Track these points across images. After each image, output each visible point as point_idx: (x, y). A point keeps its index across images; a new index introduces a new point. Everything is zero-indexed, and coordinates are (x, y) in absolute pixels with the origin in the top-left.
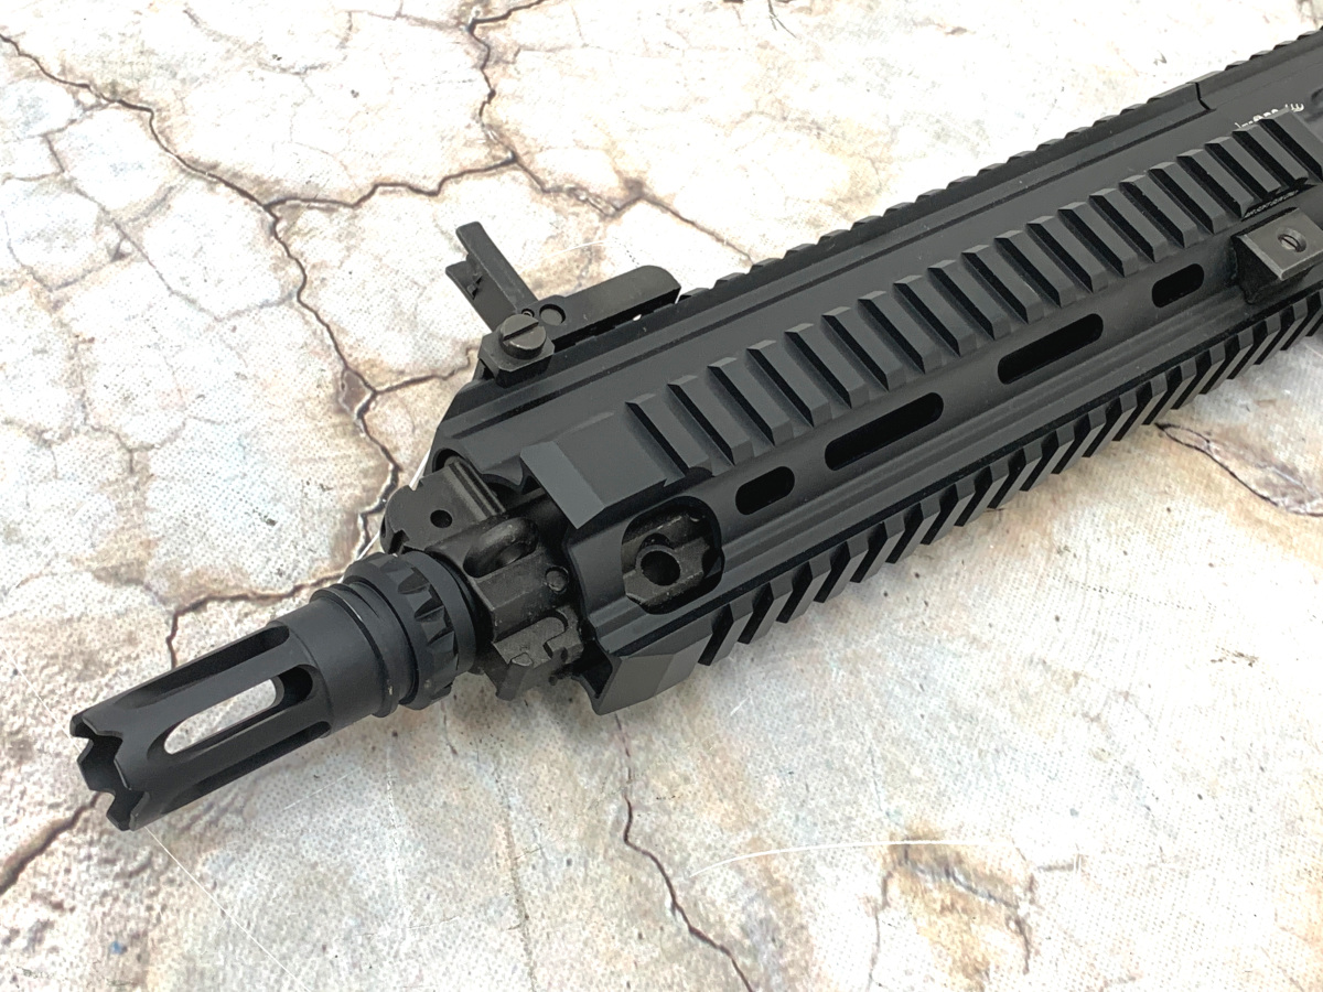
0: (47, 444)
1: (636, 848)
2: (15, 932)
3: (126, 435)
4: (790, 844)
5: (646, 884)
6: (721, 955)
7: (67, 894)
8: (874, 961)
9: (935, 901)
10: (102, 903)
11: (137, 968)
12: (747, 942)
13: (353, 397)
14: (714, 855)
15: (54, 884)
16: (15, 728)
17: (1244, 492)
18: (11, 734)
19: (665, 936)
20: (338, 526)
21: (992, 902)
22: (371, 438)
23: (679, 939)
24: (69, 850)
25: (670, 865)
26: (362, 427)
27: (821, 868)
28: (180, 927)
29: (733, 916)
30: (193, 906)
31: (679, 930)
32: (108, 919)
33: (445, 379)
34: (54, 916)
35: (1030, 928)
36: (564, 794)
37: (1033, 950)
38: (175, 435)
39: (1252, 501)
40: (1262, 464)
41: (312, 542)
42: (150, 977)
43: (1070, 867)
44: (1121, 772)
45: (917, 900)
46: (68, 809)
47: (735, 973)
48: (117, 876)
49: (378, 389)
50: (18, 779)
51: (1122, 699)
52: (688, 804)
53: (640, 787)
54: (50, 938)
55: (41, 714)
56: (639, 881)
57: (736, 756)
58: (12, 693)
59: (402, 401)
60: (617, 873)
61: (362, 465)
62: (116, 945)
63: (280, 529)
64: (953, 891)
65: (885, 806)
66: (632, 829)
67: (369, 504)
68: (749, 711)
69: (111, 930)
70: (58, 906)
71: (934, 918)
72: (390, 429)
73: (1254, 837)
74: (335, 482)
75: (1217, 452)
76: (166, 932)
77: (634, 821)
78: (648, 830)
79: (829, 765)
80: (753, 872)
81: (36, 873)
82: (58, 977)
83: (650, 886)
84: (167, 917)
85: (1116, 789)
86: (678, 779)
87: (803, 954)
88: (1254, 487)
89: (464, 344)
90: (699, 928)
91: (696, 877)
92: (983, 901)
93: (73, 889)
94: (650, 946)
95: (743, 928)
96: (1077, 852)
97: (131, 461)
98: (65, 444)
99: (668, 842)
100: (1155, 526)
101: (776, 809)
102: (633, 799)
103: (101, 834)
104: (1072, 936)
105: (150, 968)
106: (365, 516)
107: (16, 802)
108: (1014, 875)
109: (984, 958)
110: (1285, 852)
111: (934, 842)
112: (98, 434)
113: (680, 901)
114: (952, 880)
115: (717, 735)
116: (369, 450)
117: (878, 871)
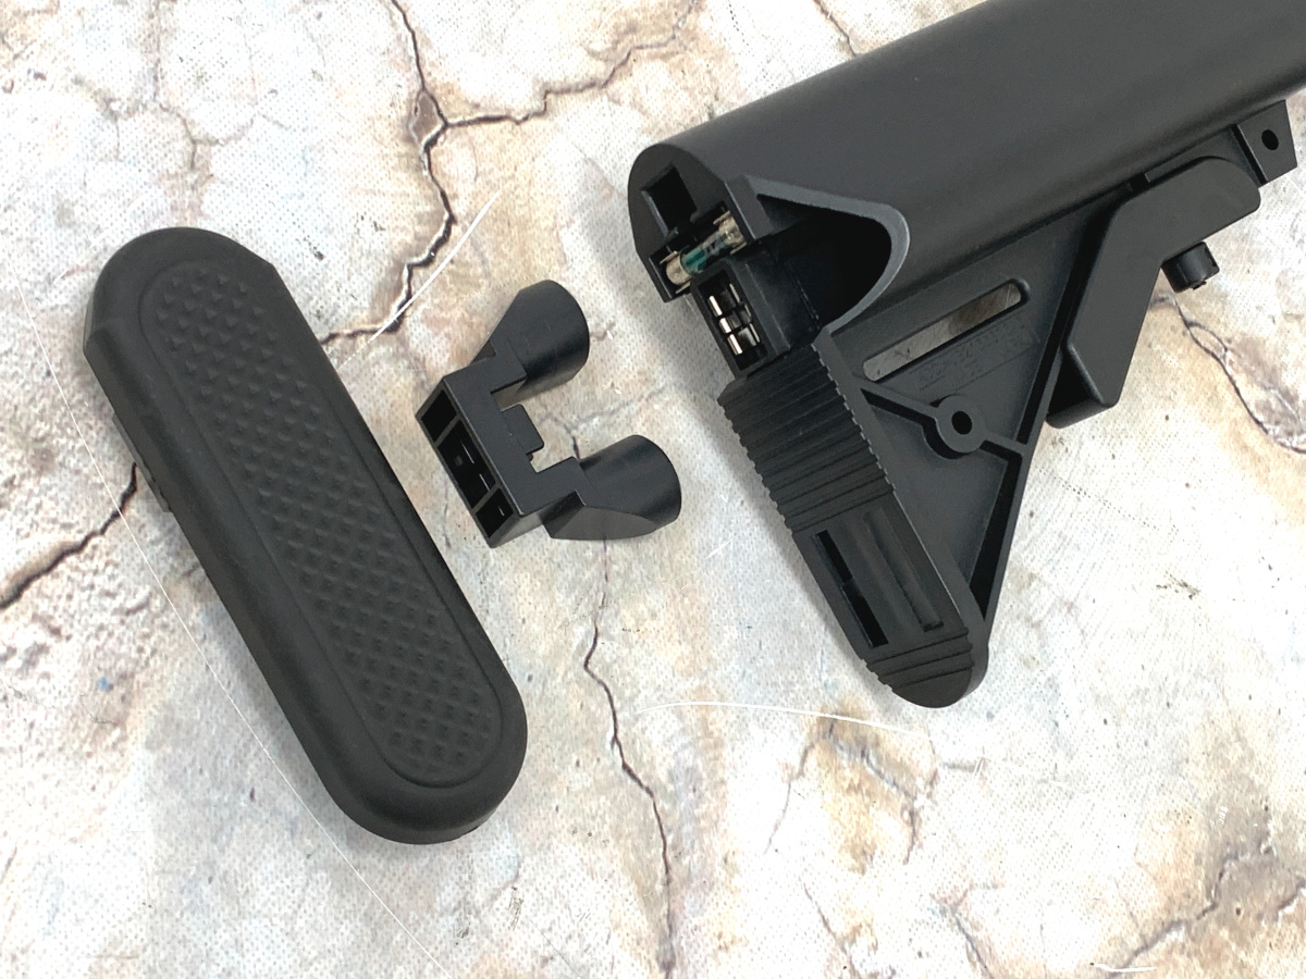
0: (114, 116)
1: (593, 676)
2: (12, 651)
3: (193, 122)
4: (731, 698)
5: (594, 713)
6: (645, 795)
7: (66, 621)
8: (776, 828)
9: (844, 779)
10: (97, 637)
11: (119, 708)
12: (671, 788)
13: (423, 126)
14: (661, 696)
15: (55, 608)
16: (41, 434)
17: (1242, 412)
18: (36, 440)
19: (600, 767)
20: (383, 275)
21: (894, 790)
22: (433, 177)
23: (611, 773)
24: (75, 575)
25: (619, 698)
26: (426, 164)
27: (753, 727)
28: (165, 674)
29: (664, 759)
30: (181, 655)
31: (614, 763)
32: (100, 654)
33: (518, 123)
34: (50, 641)
35: (921, 820)
36: (540, 608)
37: (917, 843)
38: (241, 132)
39: (1246, 424)
40: (1268, 385)
41: (355, 287)
42: (130, 719)
43: (970, 769)
44: (1043, 683)
45: (829, 775)
46: (80, 532)
47: (653, 815)
48: (115, 612)
49: (450, 121)
50: (36, 490)
51: (1065, 610)
52: (648, 641)
53: (611, 614)
54: (44, 664)
55: (67, 424)
56: (589, 709)
57: (704, 600)
58: (42, 396)
59: (471, 140)
60: (570, 696)
61: (419, 209)
62: (104, 681)
63: (326, 266)
64: (862, 771)
65: (825, 677)
66: (594, 655)
67: (417, 255)
68: (728, 556)
69: (102, 666)
70: (56, 632)
71: (840, 795)
72: (454, 172)
73: (1141, 770)
74: (388, 222)
75: (1231, 363)
76: (152, 676)
77: (597, 647)
78: (608, 660)
79: (785, 624)
80: (692, 719)
81: (40, 594)
82: (46, 703)
83: (597, 715)
84: (156, 662)
85: (1034, 700)
86: (646, 615)
87: (716, 809)
88: (1252, 408)
89: (545, 84)
90: (631, 766)
91: (640, 715)
92: (887, 786)
93: (73, 616)
94: (585, 774)
95: (670, 773)
96: (981, 755)
97: (194, 154)
98: (131, 120)
99: (623, 675)
100: (1149, 434)
101: (727, 660)
102: (601, 627)
103: (107, 564)
104: (955, 836)
105: (132, 711)
106: (411, 267)
107: (31, 514)
108: (921, 766)
109: (872, 842)
110: (1164, 789)
111: (859, 721)
112: (165, 115)
113: (620, 736)
114: (865, 761)
115: (692, 575)
116: (430, 192)
117: (803, 738)
